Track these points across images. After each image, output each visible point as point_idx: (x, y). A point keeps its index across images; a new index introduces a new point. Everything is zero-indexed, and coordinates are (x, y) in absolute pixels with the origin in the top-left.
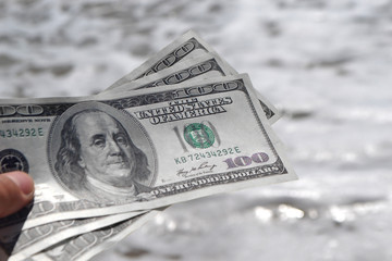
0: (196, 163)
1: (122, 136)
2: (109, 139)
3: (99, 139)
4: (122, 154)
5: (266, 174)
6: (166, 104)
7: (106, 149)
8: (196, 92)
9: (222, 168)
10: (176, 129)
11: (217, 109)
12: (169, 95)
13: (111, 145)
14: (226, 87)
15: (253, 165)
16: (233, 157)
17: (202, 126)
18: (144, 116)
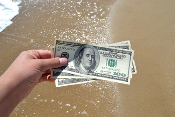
0: (106, 70)
1: (93, 56)
2: (90, 56)
3: (88, 55)
4: (91, 61)
5: (122, 80)
6: (108, 52)
7: (88, 58)
8: (118, 51)
9: (112, 74)
10: (107, 59)
11: (120, 57)
12: (110, 50)
13: (90, 58)
14: (126, 53)
15: (121, 76)
16: (117, 72)
17: (114, 61)
18: (101, 53)
